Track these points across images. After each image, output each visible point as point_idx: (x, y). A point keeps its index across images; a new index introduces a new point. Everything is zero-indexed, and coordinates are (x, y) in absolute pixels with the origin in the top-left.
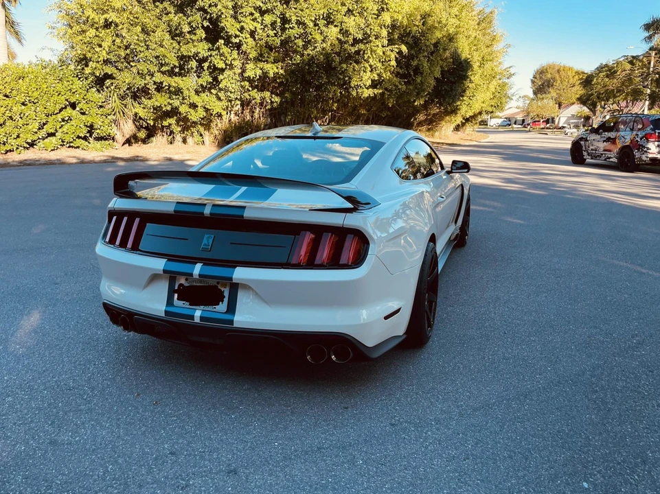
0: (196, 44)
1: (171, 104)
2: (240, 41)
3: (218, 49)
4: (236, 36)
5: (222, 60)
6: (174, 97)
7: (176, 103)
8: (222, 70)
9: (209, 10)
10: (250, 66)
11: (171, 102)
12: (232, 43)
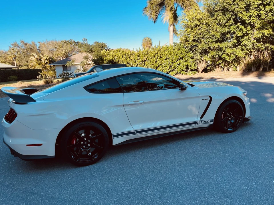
0: (228, 27)
1: (218, 55)
2: (250, 22)
3: (238, 27)
4: (248, 20)
5: (241, 32)
6: (219, 51)
7: (220, 54)
8: (242, 37)
9: (234, 11)
10: (256, 32)
11: (218, 54)
12: (247, 23)
